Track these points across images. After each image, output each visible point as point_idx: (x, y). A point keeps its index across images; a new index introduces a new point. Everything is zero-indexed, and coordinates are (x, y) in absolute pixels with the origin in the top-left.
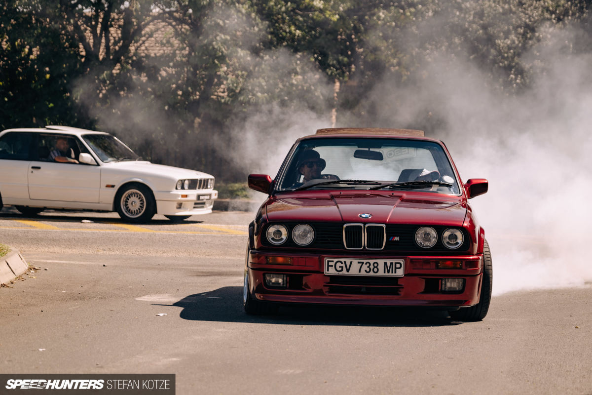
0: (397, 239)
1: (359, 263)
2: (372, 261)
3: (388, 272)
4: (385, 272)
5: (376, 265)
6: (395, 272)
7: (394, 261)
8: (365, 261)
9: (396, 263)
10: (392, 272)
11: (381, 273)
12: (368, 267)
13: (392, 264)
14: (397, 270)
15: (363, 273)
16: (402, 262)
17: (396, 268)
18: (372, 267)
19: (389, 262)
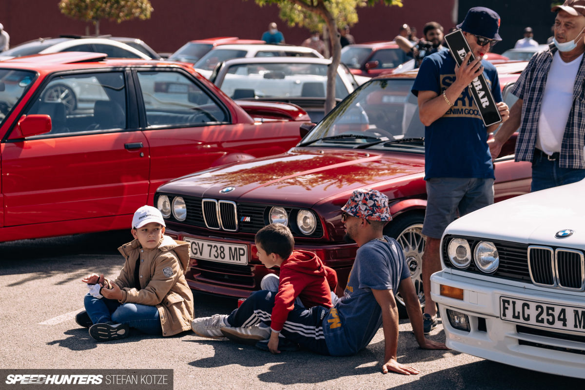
0: (248, 219)
1: (209, 245)
2: (219, 245)
3: (234, 259)
4: (230, 259)
5: (222, 249)
6: (240, 260)
7: (238, 246)
8: (213, 244)
9: (240, 249)
10: (237, 260)
11: (227, 260)
12: (216, 251)
13: (236, 249)
14: (241, 256)
15: (213, 259)
16: (245, 247)
17: (240, 255)
18: (219, 251)
19: (233, 247)
